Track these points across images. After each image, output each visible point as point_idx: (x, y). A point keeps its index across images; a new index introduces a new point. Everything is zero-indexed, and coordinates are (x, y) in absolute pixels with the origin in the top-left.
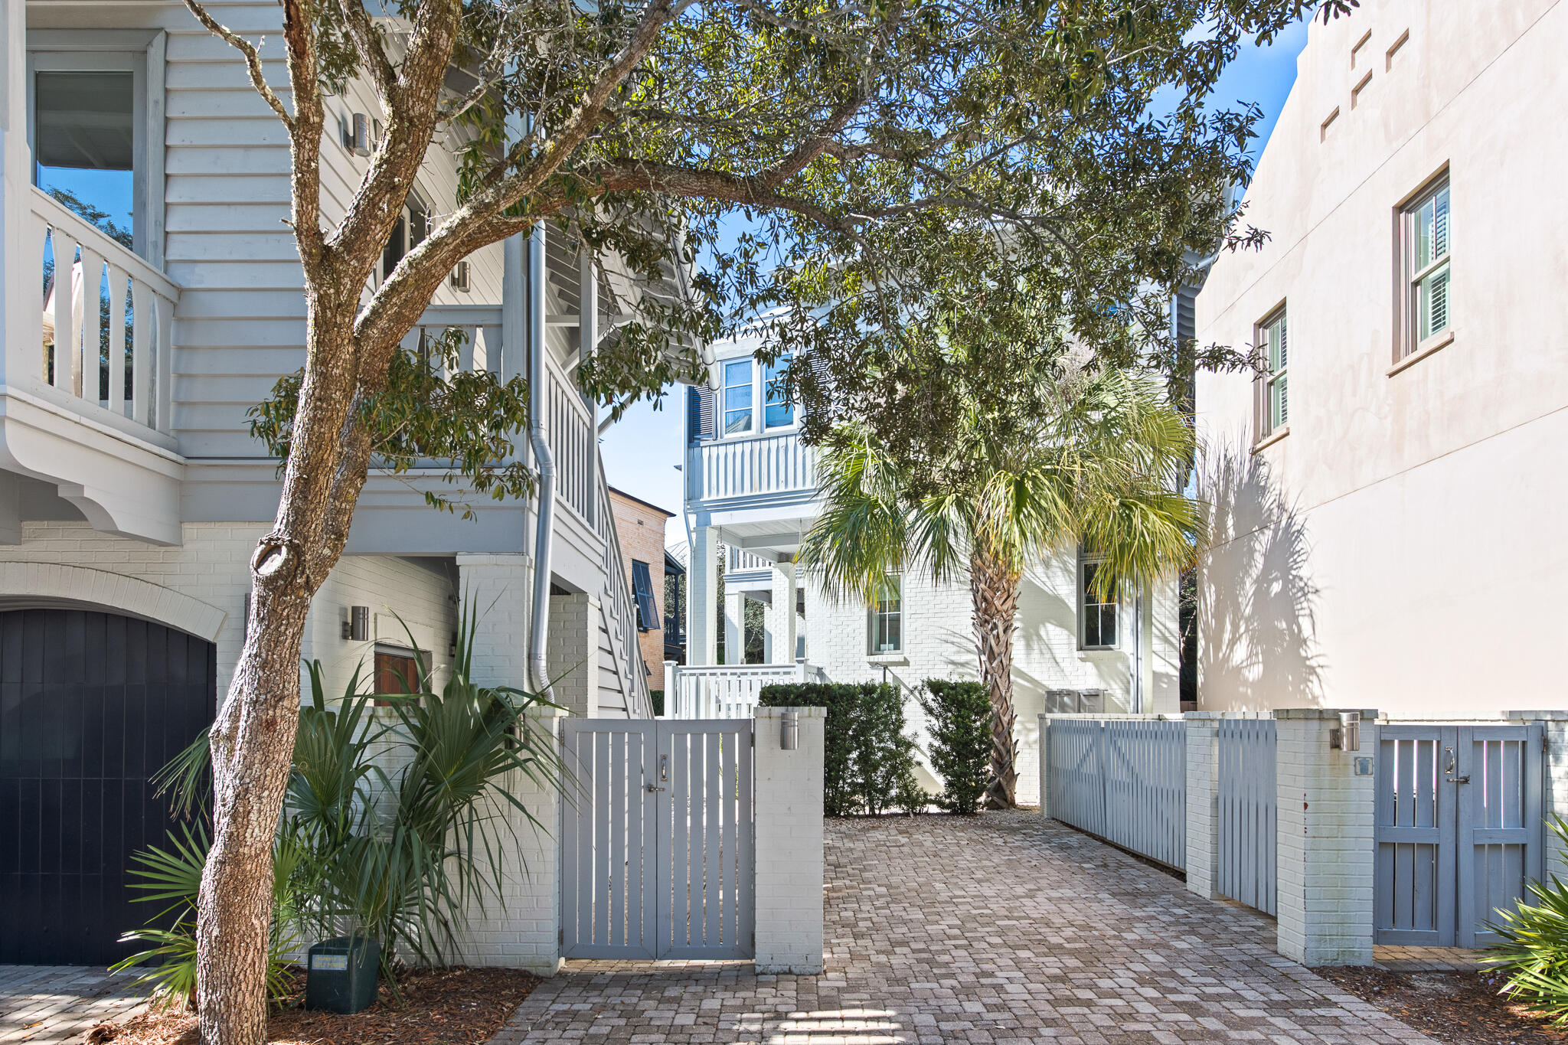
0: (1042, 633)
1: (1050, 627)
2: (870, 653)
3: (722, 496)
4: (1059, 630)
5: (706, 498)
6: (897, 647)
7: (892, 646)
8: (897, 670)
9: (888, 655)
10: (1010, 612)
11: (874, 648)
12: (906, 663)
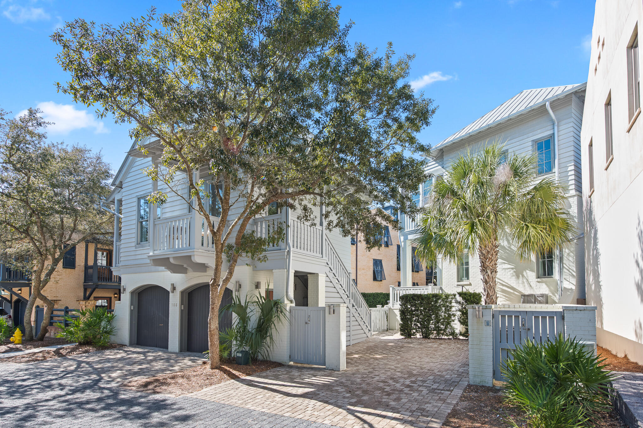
0: (524, 273)
1: (528, 271)
2: (458, 281)
3: (411, 229)
4: (531, 273)
5: (406, 231)
6: (468, 279)
7: (466, 278)
8: (467, 287)
9: (465, 282)
10: (494, 266)
11: (460, 279)
12: (470, 284)
